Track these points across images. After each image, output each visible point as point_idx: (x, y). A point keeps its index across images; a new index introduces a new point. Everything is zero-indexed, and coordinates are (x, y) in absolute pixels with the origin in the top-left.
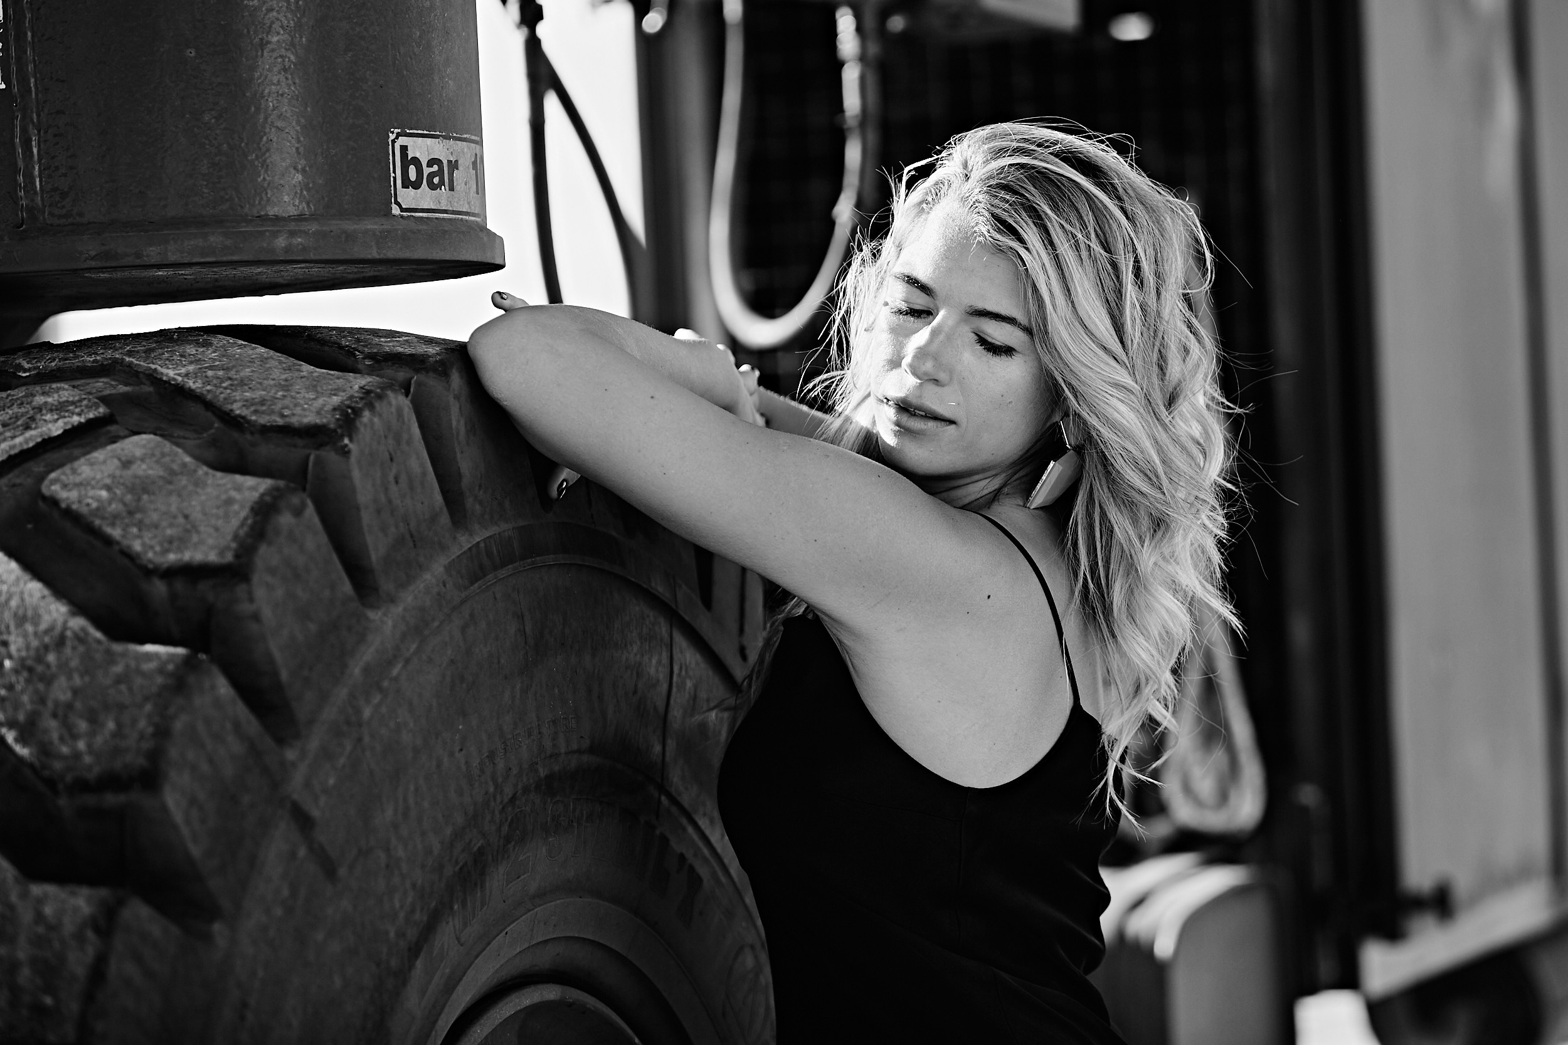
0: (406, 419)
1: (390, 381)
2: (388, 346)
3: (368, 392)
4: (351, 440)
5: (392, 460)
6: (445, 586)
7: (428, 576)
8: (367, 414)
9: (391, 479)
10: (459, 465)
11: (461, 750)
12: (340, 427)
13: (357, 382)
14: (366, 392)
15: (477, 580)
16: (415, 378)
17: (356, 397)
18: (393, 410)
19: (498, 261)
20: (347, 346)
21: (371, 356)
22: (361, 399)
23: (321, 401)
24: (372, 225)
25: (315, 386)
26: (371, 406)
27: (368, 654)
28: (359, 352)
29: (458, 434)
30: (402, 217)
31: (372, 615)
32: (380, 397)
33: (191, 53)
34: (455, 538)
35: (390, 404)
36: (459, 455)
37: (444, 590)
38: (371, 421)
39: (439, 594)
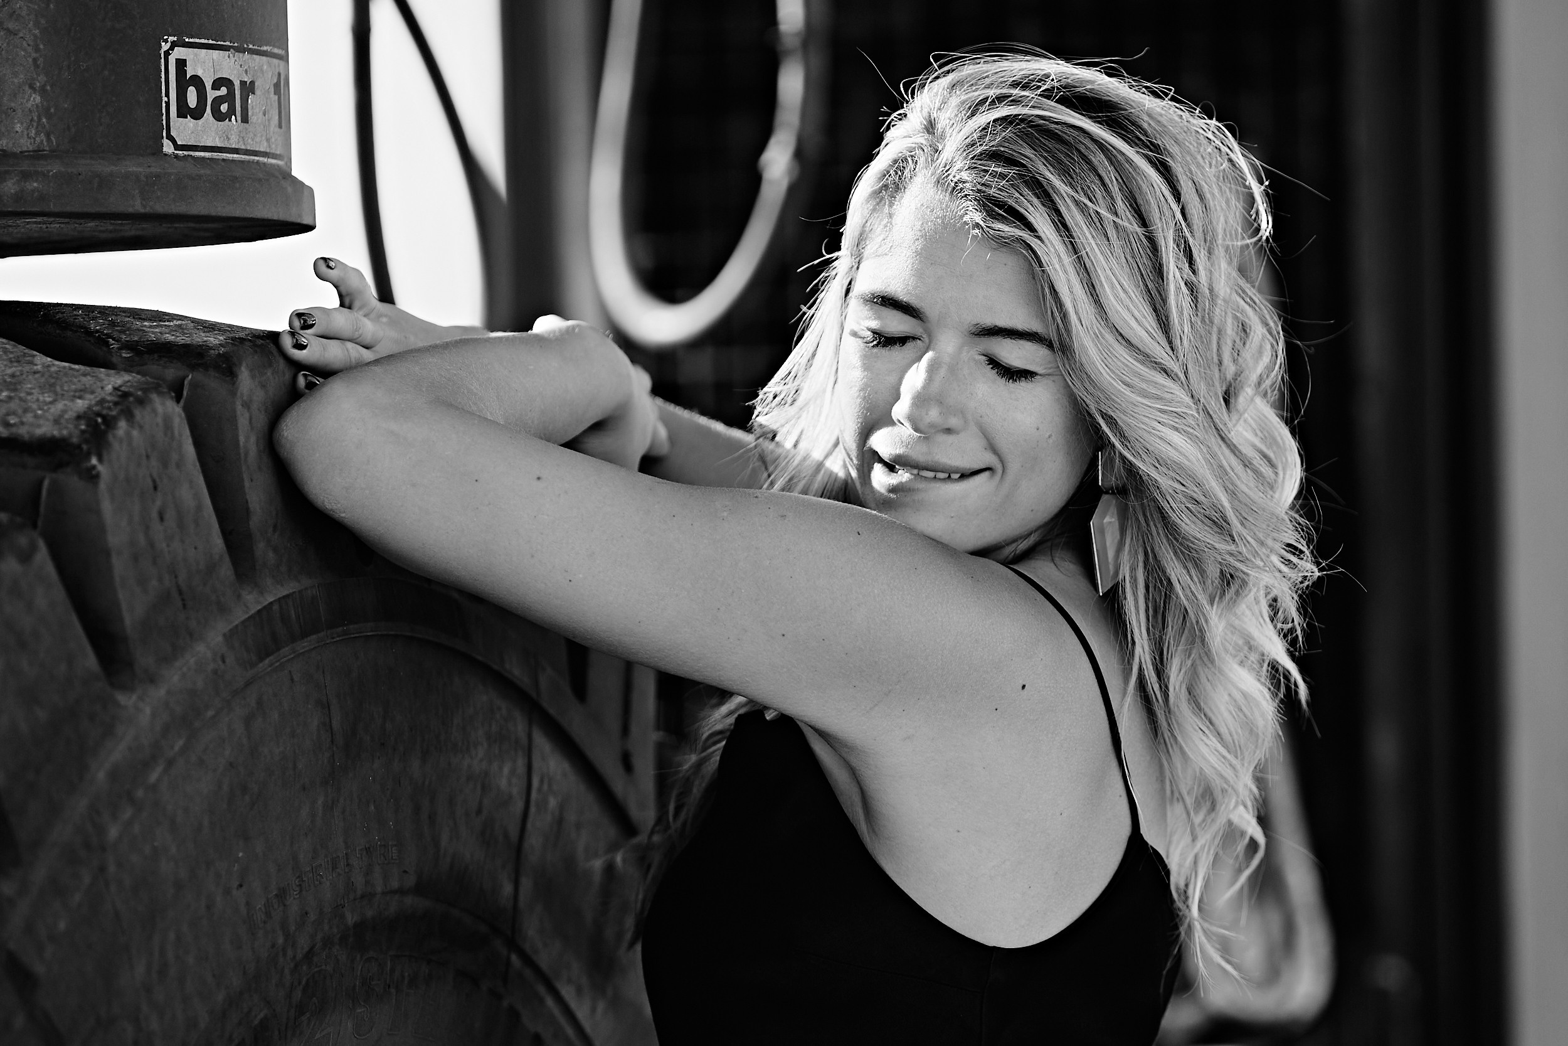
0: (176, 433)
1: (156, 381)
2: (154, 332)
3: (125, 395)
4: (100, 460)
5: (155, 488)
6: (224, 662)
7: (201, 648)
8: (122, 424)
9: (154, 515)
10: (248, 497)
11: (241, 886)
12: (87, 441)
13: (111, 381)
14: (123, 395)
15: (268, 655)
16: (190, 377)
17: (109, 402)
18: (159, 420)
19: (306, 221)
20: (97, 331)
21: (129, 346)
22: (116, 404)
23: (60, 406)
24: (133, 166)
25: (52, 385)
26: (129, 415)
27: (117, 752)
28: (114, 339)
29: (246, 454)
30: (176, 156)
31: (122, 698)
32: (141, 402)
34: (239, 597)
35: (154, 411)
36: (247, 484)
37: (222, 667)
38: (128, 434)
39: (215, 672)
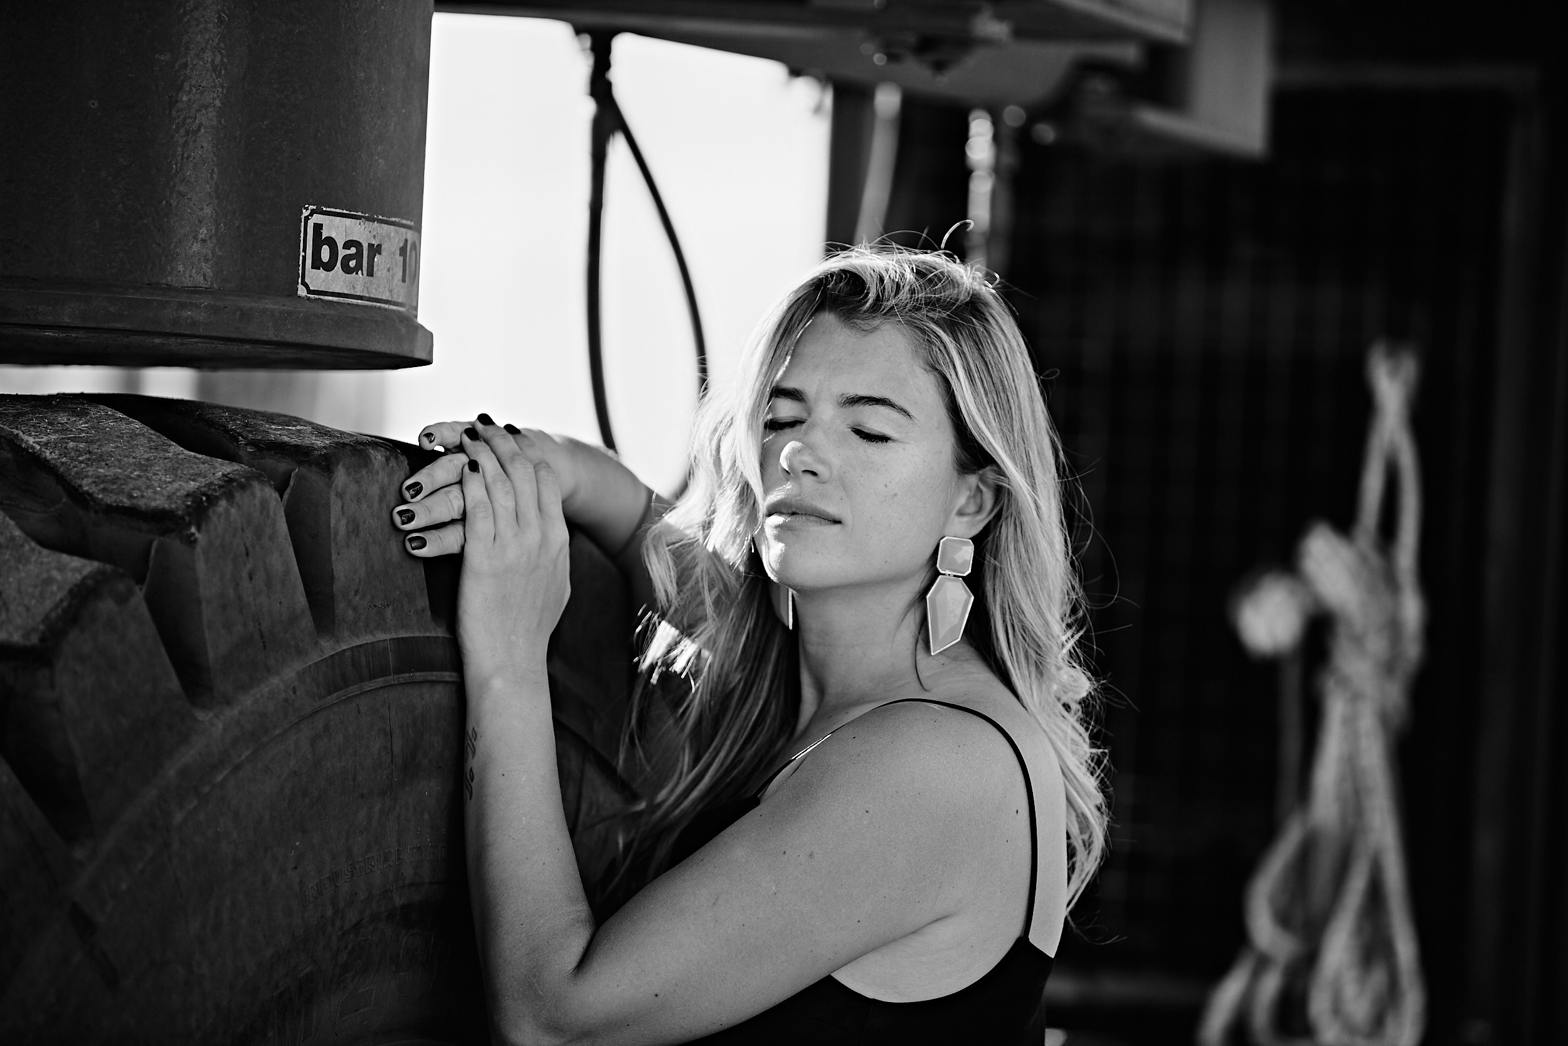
0: (272, 513)
3: (231, 480)
4: (199, 529)
5: (248, 554)
6: (295, 692)
7: (275, 680)
8: (223, 503)
9: (245, 574)
10: (334, 564)
12: (190, 514)
13: (223, 469)
15: (336, 690)
16: (297, 471)
17: (216, 485)
20: (234, 430)
21: (254, 444)
22: (222, 486)
23: (176, 485)
24: (272, 304)
25: (177, 468)
28: (243, 437)
29: (336, 532)
30: (309, 299)
32: (243, 487)
33: (93, 104)
34: (316, 643)
36: (334, 555)
38: (227, 511)
39: (286, 700)
